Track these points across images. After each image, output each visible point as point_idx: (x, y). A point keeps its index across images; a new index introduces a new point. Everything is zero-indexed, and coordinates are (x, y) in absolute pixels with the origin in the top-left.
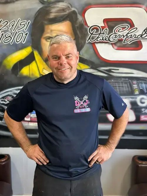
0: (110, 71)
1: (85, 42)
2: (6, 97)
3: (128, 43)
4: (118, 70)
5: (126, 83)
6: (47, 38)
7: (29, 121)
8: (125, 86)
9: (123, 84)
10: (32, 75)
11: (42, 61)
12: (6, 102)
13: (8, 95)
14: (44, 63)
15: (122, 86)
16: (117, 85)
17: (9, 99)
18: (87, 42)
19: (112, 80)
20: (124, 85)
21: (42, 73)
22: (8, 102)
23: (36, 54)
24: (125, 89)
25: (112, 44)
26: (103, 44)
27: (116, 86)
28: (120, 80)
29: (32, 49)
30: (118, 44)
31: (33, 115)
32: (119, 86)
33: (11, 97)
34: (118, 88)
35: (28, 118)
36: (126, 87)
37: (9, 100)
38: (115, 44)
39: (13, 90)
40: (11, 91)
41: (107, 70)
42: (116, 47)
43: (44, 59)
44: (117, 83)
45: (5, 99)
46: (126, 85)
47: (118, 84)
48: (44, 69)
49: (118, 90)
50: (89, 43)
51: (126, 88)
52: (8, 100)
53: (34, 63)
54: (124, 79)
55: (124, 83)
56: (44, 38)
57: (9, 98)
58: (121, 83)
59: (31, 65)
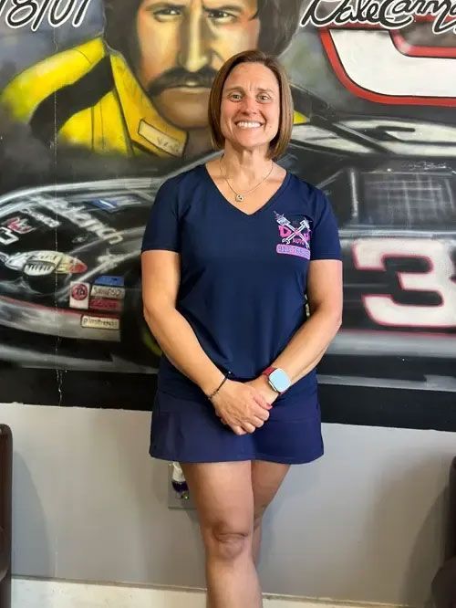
0: (380, 134)
1: (294, 27)
2: (8, 220)
3: (451, 31)
4: (412, 130)
5: (437, 181)
6: (160, 9)
7: (82, 312)
8: (436, 192)
9: (425, 185)
10: (103, 141)
11: (139, 90)
12: (7, 237)
13: (16, 214)
14: (146, 101)
15: (426, 193)
16: (405, 189)
17: (19, 229)
18: (300, 25)
19: (389, 170)
20: (431, 189)
21: (135, 137)
22: (15, 239)
23: (120, 68)
24: (433, 204)
25: (392, 34)
26: (361, 35)
27: (401, 193)
28: (417, 170)
29: (106, 49)
30: (416, 35)
31: (98, 287)
32: (413, 194)
33: (25, 220)
34: (406, 197)
35: (81, 299)
36: (440, 196)
37: (19, 232)
38: (403, 33)
39: (33, 195)
40: (25, 199)
41: (368, 132)
42: (406, 47)
43: (146, 85)
44: (404, 182)
45: (6, 226)
46: (439, 189)
47: (409, 185)
48: (143, 122)
49: (408, 206)
50: (310, 29)
51: (437, 200)
52: (13, 233)
53: (108, 101)
54: (432, 166)
55: (430, 181)
56: (149, 9)
57: (18, 225)
58: (419, 181)
59: (97, 108)
